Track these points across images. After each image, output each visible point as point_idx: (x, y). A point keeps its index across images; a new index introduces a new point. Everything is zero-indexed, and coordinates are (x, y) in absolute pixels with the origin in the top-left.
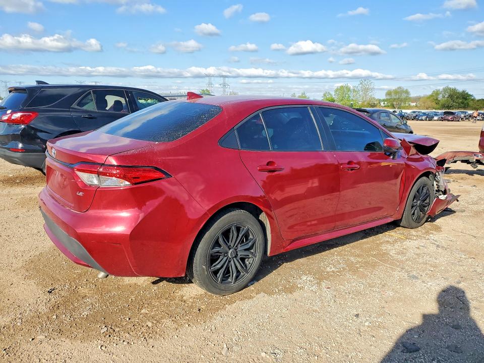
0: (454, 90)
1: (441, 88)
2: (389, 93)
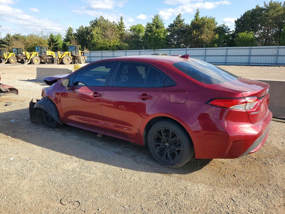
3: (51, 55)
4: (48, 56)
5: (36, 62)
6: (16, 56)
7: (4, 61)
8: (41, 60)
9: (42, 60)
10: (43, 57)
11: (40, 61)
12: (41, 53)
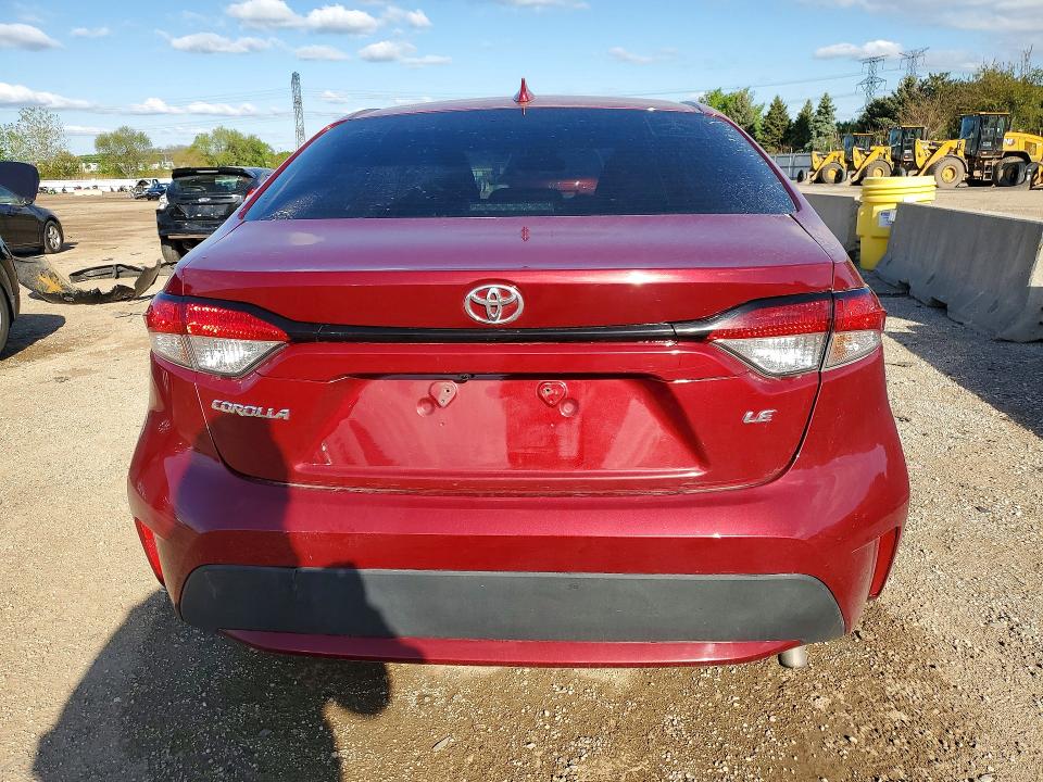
0: (235, 134)
1: (209, 131)
2: (102, 142)
3: (1022, 149)
4: (1009, 154)
5: (945, 178)
6: (893, 159)
7: (849, 177)
8: (971, 173)
9: (977, 173)
10: (984, 160)
11: (964, 176)
12: (977, 142)
